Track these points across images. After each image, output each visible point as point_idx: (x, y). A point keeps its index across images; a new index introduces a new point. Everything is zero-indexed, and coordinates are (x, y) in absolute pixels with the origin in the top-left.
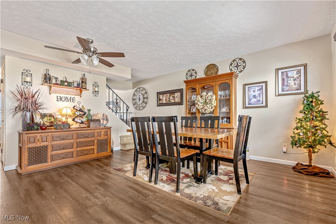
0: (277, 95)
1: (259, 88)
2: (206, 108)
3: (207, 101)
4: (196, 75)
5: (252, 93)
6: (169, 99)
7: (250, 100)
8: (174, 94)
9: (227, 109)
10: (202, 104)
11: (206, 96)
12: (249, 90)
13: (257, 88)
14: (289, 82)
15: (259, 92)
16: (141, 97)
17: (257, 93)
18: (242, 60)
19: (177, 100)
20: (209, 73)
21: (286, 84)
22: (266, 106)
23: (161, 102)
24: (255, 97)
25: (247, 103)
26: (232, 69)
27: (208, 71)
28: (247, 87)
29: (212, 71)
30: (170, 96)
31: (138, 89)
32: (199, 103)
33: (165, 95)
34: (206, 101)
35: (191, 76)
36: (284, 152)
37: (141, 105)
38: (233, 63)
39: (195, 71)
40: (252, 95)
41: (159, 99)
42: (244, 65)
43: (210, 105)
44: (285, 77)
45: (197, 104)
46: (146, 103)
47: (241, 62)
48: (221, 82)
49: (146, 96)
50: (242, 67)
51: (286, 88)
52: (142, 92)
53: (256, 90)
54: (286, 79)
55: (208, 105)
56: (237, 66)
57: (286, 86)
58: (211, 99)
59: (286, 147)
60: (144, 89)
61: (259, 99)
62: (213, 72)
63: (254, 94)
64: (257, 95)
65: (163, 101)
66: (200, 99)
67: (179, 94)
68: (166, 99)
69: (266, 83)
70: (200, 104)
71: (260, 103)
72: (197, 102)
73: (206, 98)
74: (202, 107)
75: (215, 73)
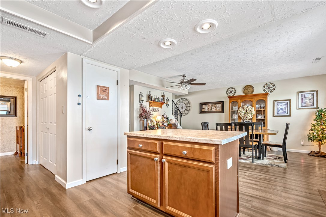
0: (298, 108)
1: (285, 104)
2: (247, 116)
3: (248, 111)
4: (235, 92)
5: (280, 107)
6: (211, 108)
7: (278, 111)
8: (216, 105)
9: (262, 117)
10: (244, 114)
11: (247, 108)
12: (277, 104)
13: (284, 104)
14: (306, 101)
15: (285, 106)
16: (184, 106)
17: (283, 107)
18: (273, 84)
19: (218, 109)
20: (246, 91)
21: (304, 102)
22: (290, 115)
23: (203, 110)
24: (282, 109)
25: (276, 113)
26: (265, 90)
28: (276, 102)
29: (248, 90)
30: (212, 106)
31: (181, 100)
32: (241, 113)
33: (207, 105)
34: (246, 112)
35: (231, 92)
36: (302, 145)
37: (183, 112)
38: (265, 85)
39: (234, 89)
40: (280, 108)
41: (201, 108)
42: (274, 87)
43: (251, 114)
44: (303, 97)
45: (240, 113)
46: (189, 111)
47: (272, 85)
48: (259, 99)
49: (188, 105)
50: (273, 89)
51: (304, 105)
52: (185, 102)
53: (283, 105)
54: (304, 99)
55: (248, 114)
56: (269, 88)
57: (304, 103)
58: (251, 110)
59: (303, 142)
60: (186, 100)
61: (285, 110)
62: (250, 91)
63: (282, 107)
64: (283, 108)
65: (205, 110)
66: (242, 110)
67: (220, 105)
68: (208, 109)
69: (290, 100)
71: (285, 113)
72: (240, 112)
73: (247, 110)
74: (243, 115)
75: (251, 91)
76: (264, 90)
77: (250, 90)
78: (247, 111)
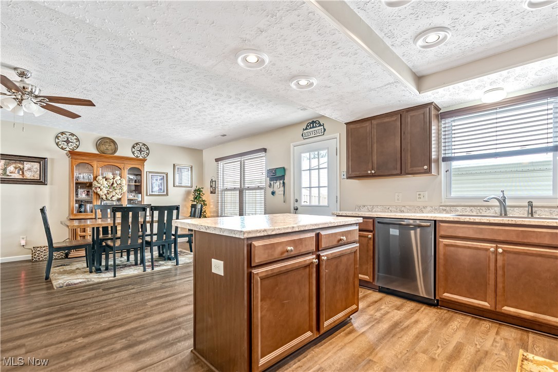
0: (175, 186)
1: (161, 178)
2: (114, 194)
3: (115, 185)
4: (77, 144)
5: (155, 182)
6: (5, 170)
7: (153, 187)
8: (22, 164)
10: (107, 189)
11: (114, 179)
12: (152, 178)
13: (159, 178)
15: (160, 182)
19: (29, 175)
20: (103, 148)
22: (167, 194)
25: (150, 190)
26: (135, 153)
27: (101, 145)
28: (150, 175)
29: (107, 146)
30: (7, 165)
32: (102, 187)
35: (68, 142)
38: (135, 145)
42: (148, 151)
43: (120, 190)
45: (100, 188)
48: (131, 166)
53: (159, 180)
55: (117, 191)
56: (141, 151)
58: (120, 184)
61: (161, 187)
62: (109, 148)
64: (159, 184)
66: (105, 183)
67: (36, 166)
69: (167, 174)
70: (104, 189)
71: (162, 191)
72: (99, 185)
73: (115, 182)
74: (106, 192)
75: (112, 150)
76: (133, 153)
77: (111, 147)
78: (113, 184)
